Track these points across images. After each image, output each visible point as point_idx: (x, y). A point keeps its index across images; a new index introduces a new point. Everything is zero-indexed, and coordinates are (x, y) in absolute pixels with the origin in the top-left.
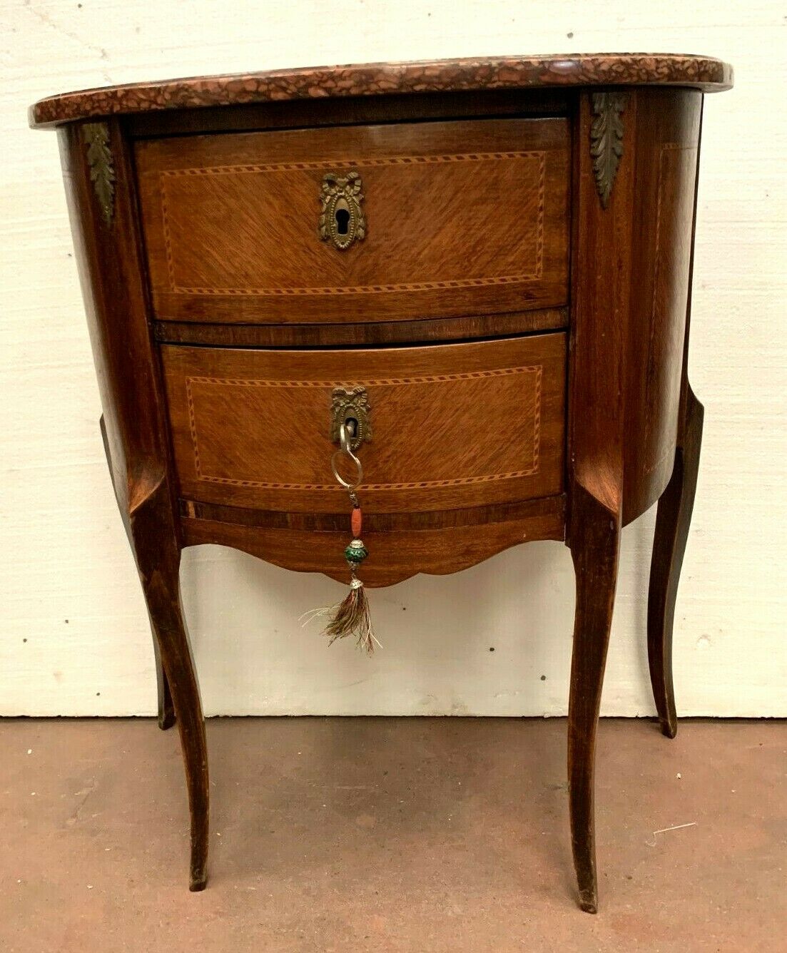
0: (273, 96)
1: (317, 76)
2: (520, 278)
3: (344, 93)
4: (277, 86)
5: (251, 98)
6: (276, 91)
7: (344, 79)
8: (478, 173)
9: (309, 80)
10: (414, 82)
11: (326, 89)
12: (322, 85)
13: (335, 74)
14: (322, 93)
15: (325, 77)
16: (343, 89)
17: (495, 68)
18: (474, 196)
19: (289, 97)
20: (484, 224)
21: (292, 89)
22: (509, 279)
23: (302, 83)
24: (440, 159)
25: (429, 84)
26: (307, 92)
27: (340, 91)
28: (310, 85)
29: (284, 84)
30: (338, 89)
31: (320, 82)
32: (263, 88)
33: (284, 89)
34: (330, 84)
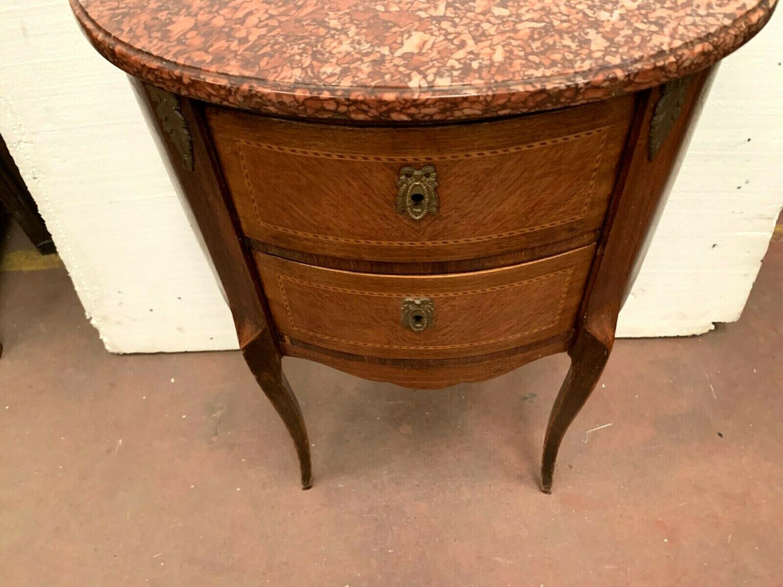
0: (353, 116)
1: (400, 103)
2: (567, 220)
3: (427, 118)
4: (358, 109)
5: (330, 115)
6: (357, 114)
7: (428, 107)
8: (545, 155)
9: (390, 106)
10: (498, 108)
11: (408, 115)
12: (404, 111)
13: (418, 102)
14: (404, 118)
15: (408, 104)
16: (427, 115)
17: (581, 88)
18: (538, 173)
19: (370, 119)
20: (544, 190)
21: (373, 112)
22: (558, 223)
23: (384, 108)
24: (512, 150)
25: (513, 109)
26: (389, 116)
27: (424, 117)
28: (393, 110)
29: (365, 107)
30: (421, 115)
31: (402, 108)
32: (343, 109)
33: (365, 112)
34: (413, 110)
